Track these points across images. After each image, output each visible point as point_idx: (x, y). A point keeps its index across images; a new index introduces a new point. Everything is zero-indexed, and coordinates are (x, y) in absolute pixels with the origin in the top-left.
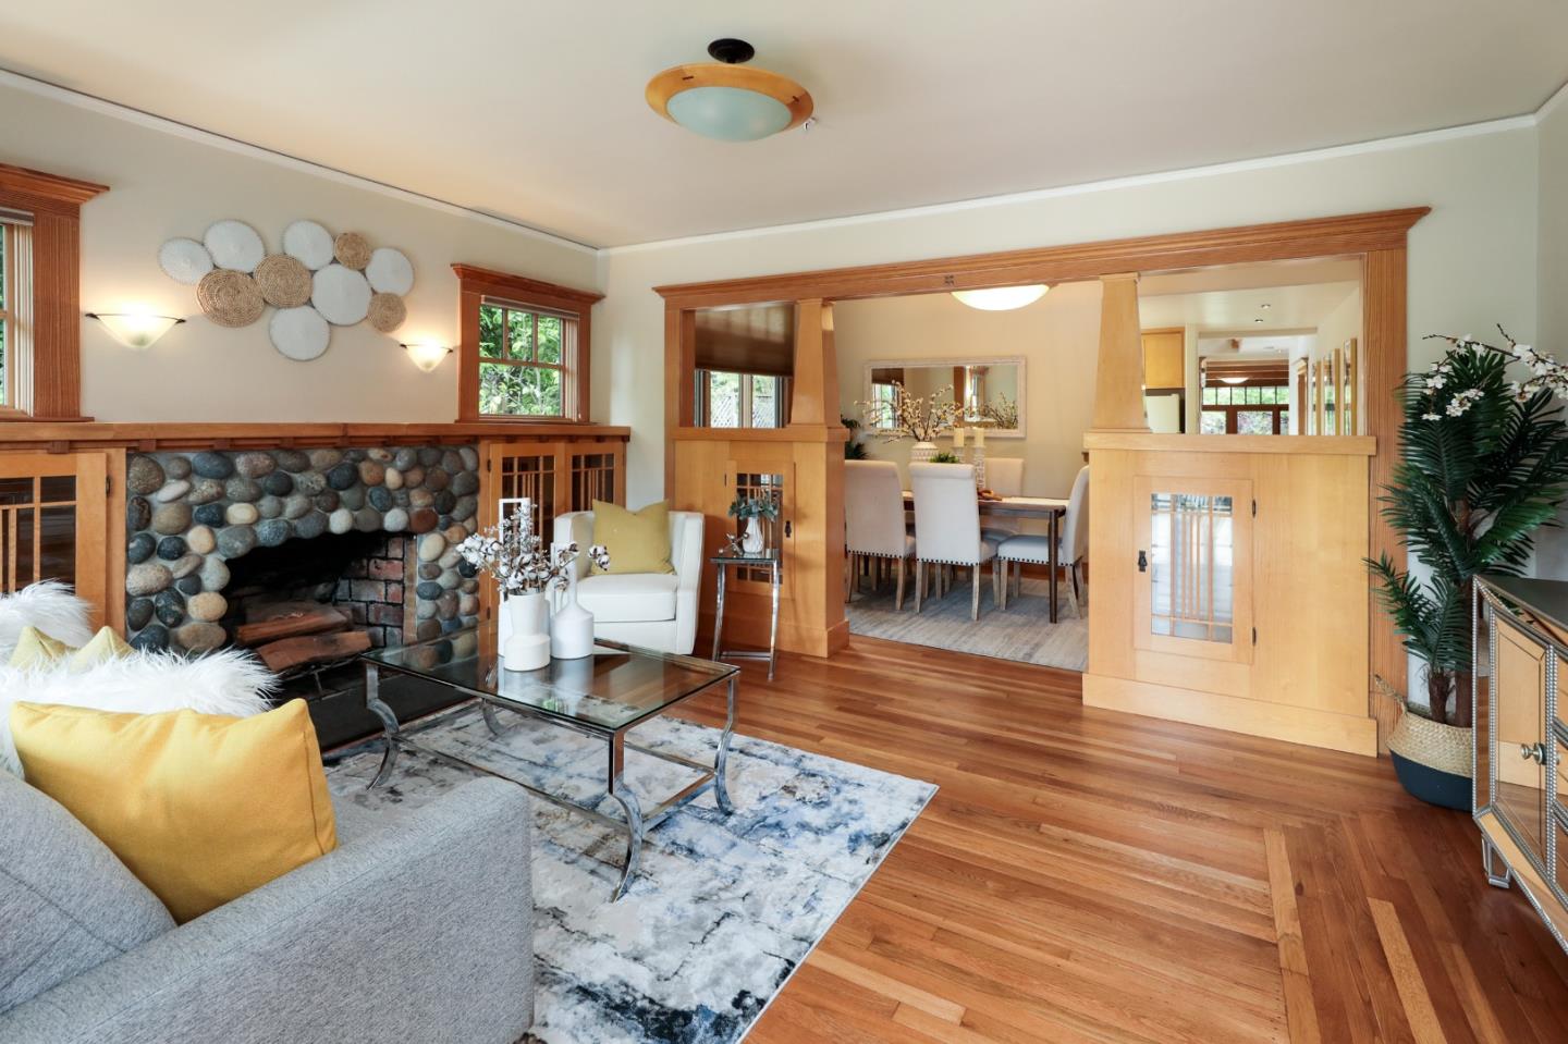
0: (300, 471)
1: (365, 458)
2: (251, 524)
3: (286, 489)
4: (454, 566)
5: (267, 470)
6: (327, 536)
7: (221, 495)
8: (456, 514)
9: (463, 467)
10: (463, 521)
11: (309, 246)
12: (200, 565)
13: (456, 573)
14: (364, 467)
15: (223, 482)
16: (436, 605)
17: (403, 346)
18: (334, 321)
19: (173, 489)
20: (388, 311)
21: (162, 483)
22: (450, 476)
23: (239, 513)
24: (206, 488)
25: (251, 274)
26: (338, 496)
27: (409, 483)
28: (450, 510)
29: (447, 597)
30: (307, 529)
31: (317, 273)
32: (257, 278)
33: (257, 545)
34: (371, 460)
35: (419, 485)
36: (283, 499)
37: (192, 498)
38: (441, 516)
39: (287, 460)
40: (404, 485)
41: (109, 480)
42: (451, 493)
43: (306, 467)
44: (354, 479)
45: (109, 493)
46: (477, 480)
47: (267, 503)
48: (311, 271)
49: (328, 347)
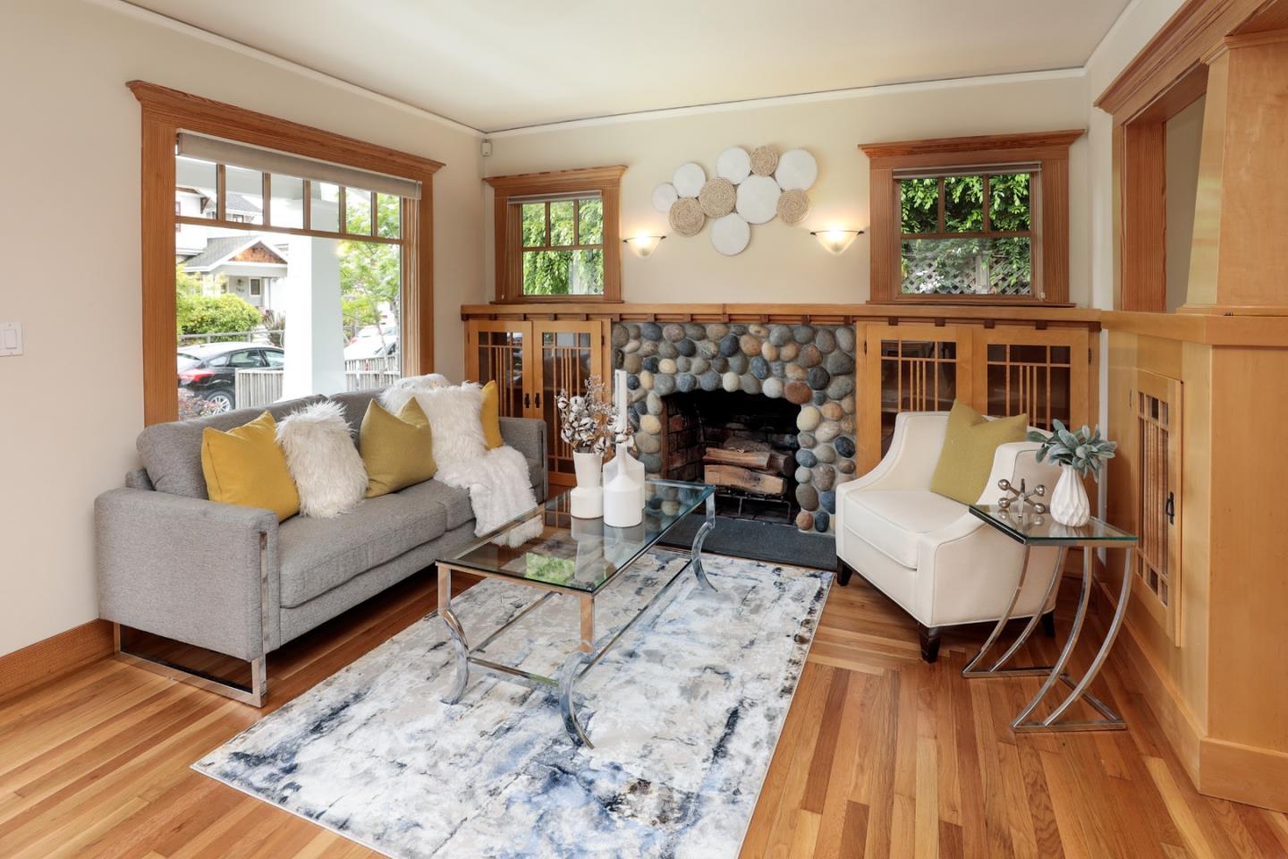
0: (699, 339)
1: (745, 332)
2: (673, 374)
3: (692, 352)
4: (830, 440)
5: (678, 337)
6: (720, 391)
7: (655, 352)
8: (832, 390)
9: (836, 345)
10: (840, 399)
11: (733, 166)
12: (645, 395)
13: (831, 449)
14: (743, 340)
15: (657, 343)
16: (811, 473)
17: (813, 233)
18: (751, 222)
19: (631, 345)
20: (793, 206)
21: (627, 341)
22: (823, 355)
23: (666, 365)
24: (647, 346)
25: (697, 198)
26: (727, 362)
27: (782, 357)
28: (823, 387)
29: (821, 469)
30: (706, 383)
31: (740, 187)
32: (700, 199)
33: (676, 390)
34: (750, 334)
35: (791, 360)
36: (691, 359)
37: (640, 352)
38: (814, 392)
39: (691, 331)
40: (778, 358)
41: (603, 338)
42: (824, 370)
43: (703, 337)
44: (735, 349)
45: (603, 343)
46: (853, 361)
47: (681, 360)
48: (734, 186)
49: (748, 244)
